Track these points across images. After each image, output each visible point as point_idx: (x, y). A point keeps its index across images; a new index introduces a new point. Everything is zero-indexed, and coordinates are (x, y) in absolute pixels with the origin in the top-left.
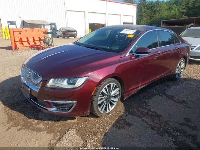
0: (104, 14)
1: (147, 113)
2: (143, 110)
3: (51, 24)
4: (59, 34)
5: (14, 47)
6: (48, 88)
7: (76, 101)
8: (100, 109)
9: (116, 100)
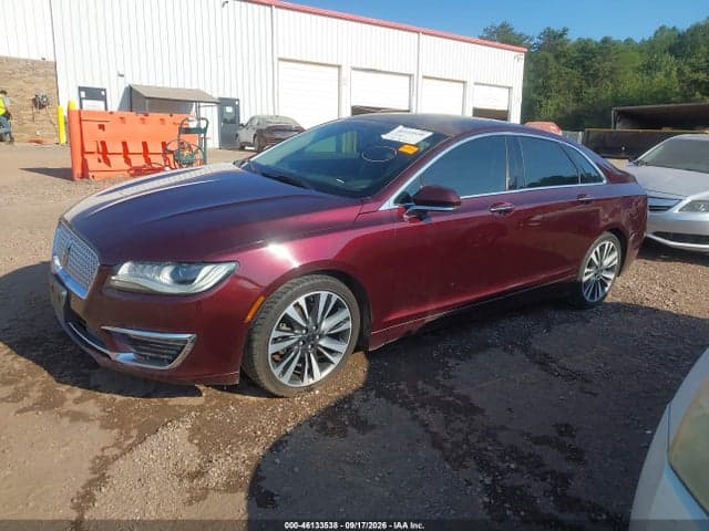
0: (407, 79)
1: (438, 398)
2: (429, 388)
3: (222, 103)
4: (246, 136)
5: (78, 171)
6: (112, 287)
7: (194, 336)
8: (277, 372)
9: (341, 347)
